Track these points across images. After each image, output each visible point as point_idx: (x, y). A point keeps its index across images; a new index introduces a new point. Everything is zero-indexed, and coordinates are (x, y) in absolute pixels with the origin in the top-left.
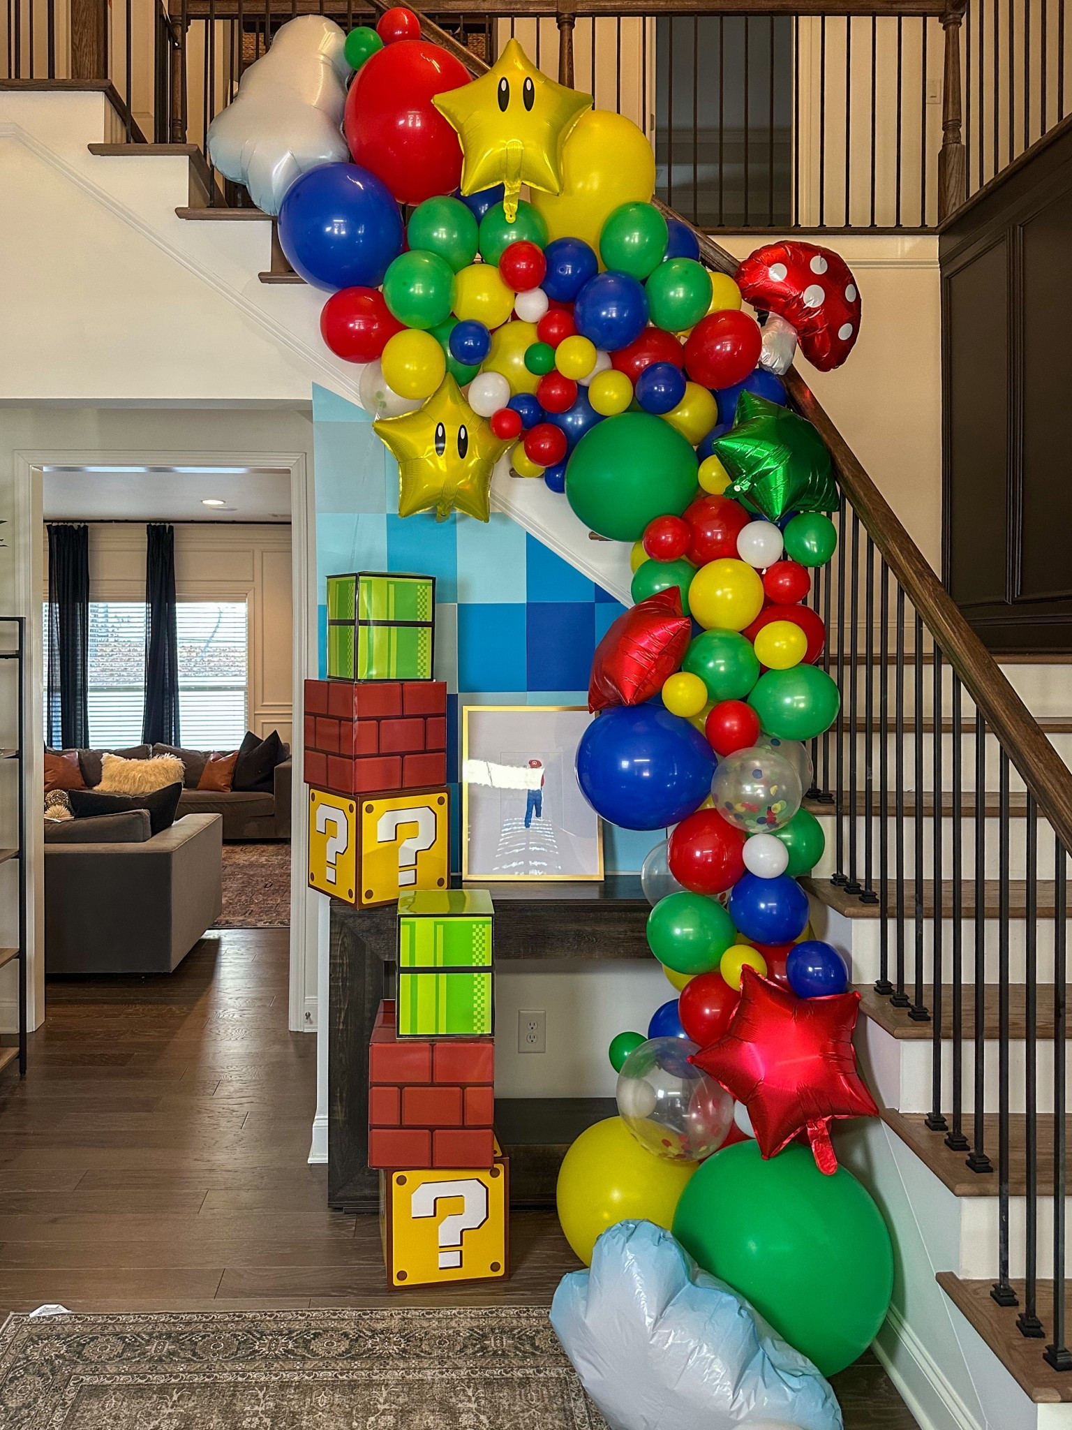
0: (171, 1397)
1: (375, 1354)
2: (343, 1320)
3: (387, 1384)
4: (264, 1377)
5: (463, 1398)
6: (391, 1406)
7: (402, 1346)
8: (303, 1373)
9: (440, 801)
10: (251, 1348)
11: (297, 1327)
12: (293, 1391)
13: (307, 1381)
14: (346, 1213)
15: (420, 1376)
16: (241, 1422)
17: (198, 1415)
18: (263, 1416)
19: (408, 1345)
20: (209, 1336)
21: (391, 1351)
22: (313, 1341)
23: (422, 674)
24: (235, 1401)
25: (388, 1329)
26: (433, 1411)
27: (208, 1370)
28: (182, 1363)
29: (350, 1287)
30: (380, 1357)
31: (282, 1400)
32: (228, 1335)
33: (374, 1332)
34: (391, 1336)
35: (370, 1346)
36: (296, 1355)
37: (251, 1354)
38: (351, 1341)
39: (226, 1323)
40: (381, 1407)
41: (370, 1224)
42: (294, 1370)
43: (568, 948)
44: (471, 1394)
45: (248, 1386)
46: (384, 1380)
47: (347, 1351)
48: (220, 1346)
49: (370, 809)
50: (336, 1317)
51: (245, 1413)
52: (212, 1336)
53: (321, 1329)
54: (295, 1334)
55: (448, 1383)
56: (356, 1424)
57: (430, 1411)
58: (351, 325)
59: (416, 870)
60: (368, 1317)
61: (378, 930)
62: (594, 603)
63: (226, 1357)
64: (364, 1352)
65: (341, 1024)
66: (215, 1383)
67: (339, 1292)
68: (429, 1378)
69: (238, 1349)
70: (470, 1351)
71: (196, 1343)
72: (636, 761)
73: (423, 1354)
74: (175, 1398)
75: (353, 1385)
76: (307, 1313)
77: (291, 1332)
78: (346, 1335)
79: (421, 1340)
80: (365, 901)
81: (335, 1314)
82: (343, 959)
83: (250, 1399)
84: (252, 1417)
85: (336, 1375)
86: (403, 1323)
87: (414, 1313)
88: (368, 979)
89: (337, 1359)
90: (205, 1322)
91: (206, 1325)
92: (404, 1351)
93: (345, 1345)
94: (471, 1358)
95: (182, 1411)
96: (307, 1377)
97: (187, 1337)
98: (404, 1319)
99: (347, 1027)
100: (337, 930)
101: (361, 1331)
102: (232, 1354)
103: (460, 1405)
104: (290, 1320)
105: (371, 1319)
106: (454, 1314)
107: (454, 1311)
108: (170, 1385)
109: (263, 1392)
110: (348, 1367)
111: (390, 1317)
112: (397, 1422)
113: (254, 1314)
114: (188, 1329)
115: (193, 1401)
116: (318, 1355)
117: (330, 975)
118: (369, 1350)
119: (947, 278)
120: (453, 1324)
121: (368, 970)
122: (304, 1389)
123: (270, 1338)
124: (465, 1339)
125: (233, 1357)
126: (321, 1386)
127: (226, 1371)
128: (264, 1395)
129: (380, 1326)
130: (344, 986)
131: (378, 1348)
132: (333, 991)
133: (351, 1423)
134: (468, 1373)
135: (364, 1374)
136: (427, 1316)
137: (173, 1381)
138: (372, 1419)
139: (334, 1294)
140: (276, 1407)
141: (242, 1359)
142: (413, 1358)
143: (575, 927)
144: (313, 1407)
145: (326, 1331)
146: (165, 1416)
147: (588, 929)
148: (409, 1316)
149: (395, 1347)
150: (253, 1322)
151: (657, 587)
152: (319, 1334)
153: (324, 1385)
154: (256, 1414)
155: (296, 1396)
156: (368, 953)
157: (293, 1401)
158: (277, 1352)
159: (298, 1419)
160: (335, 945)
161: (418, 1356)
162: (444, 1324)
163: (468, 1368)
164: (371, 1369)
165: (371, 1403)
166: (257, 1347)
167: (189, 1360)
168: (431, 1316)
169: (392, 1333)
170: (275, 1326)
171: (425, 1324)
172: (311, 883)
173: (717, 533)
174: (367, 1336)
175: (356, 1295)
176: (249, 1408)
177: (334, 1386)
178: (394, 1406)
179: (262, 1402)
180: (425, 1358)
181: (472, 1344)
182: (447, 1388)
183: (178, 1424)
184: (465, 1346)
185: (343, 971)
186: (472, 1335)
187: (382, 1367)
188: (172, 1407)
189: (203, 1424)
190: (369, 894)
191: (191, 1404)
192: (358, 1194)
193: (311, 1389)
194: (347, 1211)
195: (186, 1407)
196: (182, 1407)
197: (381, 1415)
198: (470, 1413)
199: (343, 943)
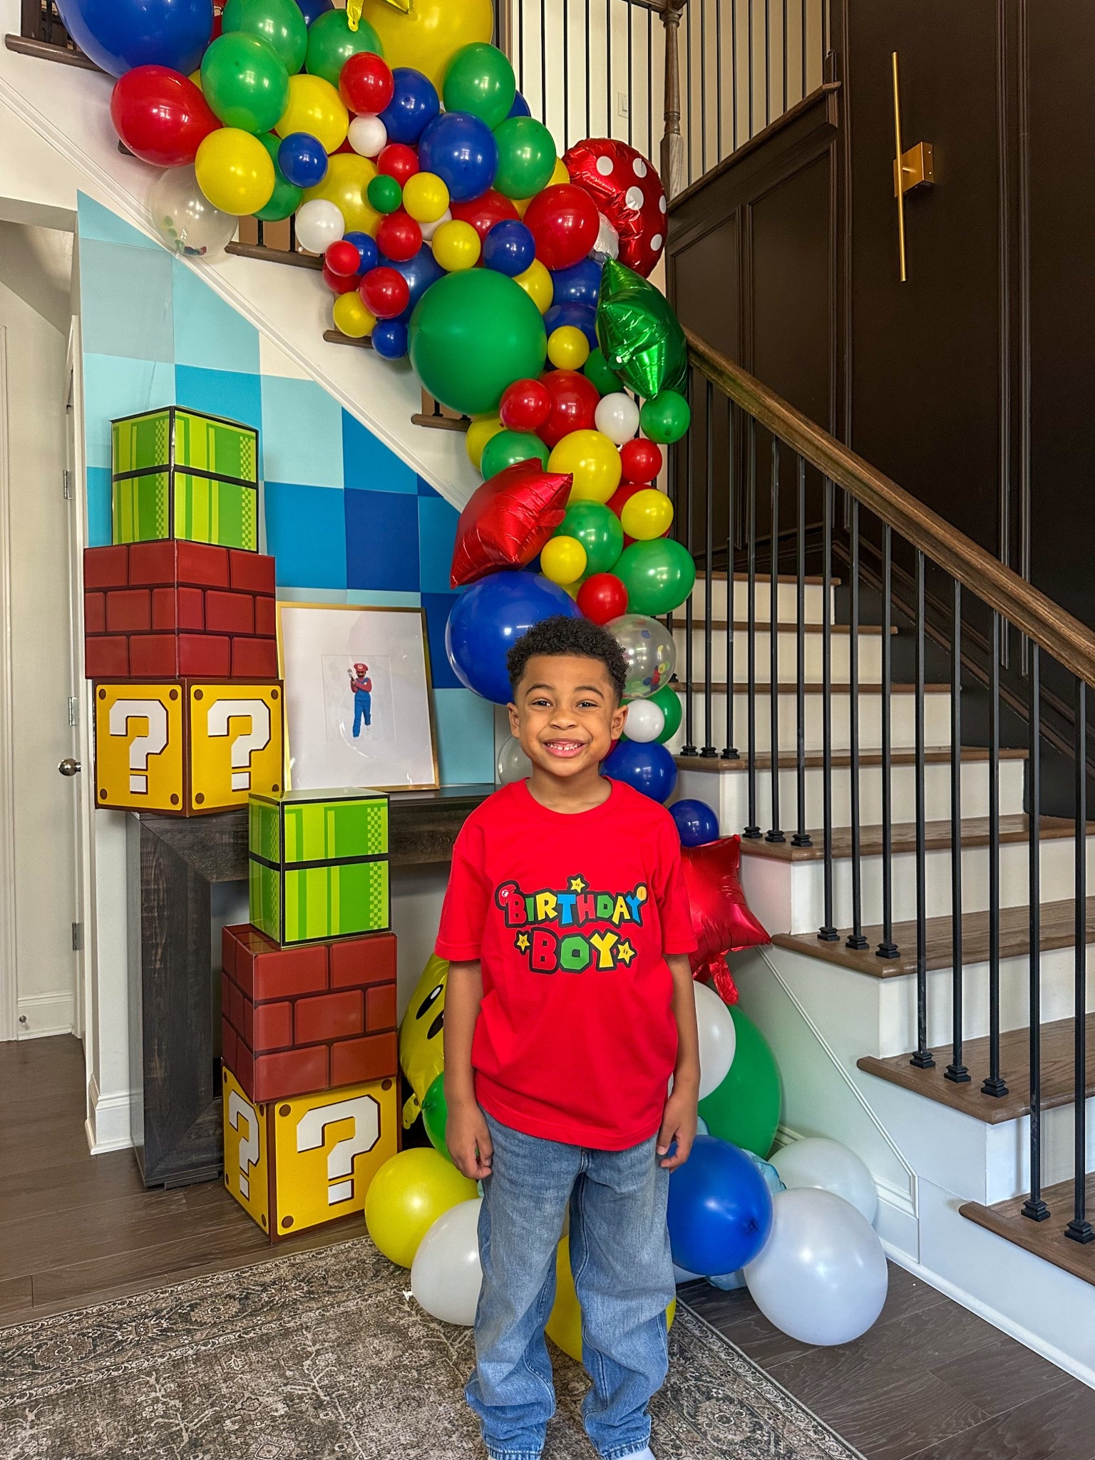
0: (25, 1418)
1: (277, 1304)
2: (219, 1284)
3: (307, 1327)
4: (146, 1363)
5: (401, 1315)
6: (323, 1345)
7: (305, 1289)
8: (197, 1345)
9: (274, 695)
10: (112, 1341)
11: (164, 1305)
12: (193, 1366)
13: (205, 1351)
14: (167, 1190)
15: (342, 1309)
16: (140, 1414)
17: (76, 1425)
18: (168, 1399)
19: (312, 1287)
20: (46, 1344)
21: (295, 1297)
22: (192, 1313)
23: (247, 544)
24: (119, 1396)
25: (280, 1279)
26: (375, 1335)
27: (64, 1377)
28: (23, 1379)
29: (210, 1254)
30: (284, 1305)
31: (184, 1378)
32: (72, 1336)
33: (265, 1287)
34: (287, 1283)
35: (267, 1299)
36: (177, 1331)
37: (115, 1346)
38: (240, 1301)
39: (64, 1325)
40: (313, 1349)
41: (203, 1193)
42: (185, 1345)
43: (422, 851)
44: (409, 1309)
45: (128, 1378)
46: (301, 1324)
47: (240, 1311)
48: (67, 1349)
49: (199, 695)
50: (209, 1284)
51: (140, 1404)
52: (50, 1342)
53: (196, 1299)
54: (165, 1312)
55: (377, 1307)
56: (291, 1373)
57: (371, 1336)
58: (155, 111)
59: (250, 773)
60: (249, 1274)
61: (203, 847)
62: (416, 496)
63: (82, 1358)
64: (263, 1306)
65: (158, 962)
66: (82, 1387)
67: (202, 1260)
68: (353, 1308)
69: (95, 1346)
70: (385, 1273)
71: (31, 1356)
72: (518, 627)
73: (334, 1290)
74: (31, 1417)
75: (266, 1340)
76: (169, 1289)
77: (158, 1312)
78: (231, 1297)
79: (324, 1278)
80: (195, 806)
81: (207, 1281)
82: (158, 884)
83: (139, 1389)
84: (152, 1405)
85: (240, 1336)
86: (294, 1268)
87: (301, 1257)
88: (191, 905)
89: (233, 1321)
90: (32, 1332)
91: (35, 1335)
92: (310, 1292)
93: (234, 1307)
94: (390, 1279)
95: (48, 1427)
96: (203, 1348)
97: (14, 1353)
98: (293, 1265)
99: (165, 964)
100: (149, 850)
101: (248, 1289)
102: (90, 1352)
103: (402, 1322)
104: (151, 1301)
105: (254, 1275)
106: (349, 1247)
107: (347, 1245)
108: (15, 1407)
109: (153, 1377)
110: (251, 1324)
111: (278, 1267)
112: (339, 1357)
113: (98, 1308)
114: (10, 1345)
115: (60, 1413)
116: (205, 1323)
117: (142, 904)
118: (267, 1303)
119: (672, 256)
120: (352, 1255)
121: (191, 895)
122: (208, 1361)
123: (134, 1324)
124: (373, 1265)
125: (93, 1355)
126: (227, 1351)
127: (91, 1372)
128: (157, 1380)
129: (268, 1279)
130: (160, 917)
131: (277, 1298)
132: (146, 925)
133: (284, 1374)
134: (395, 1292)
135: (274, 1326)
136: (319, 1256)
137: (18, 1401)
138: (308, 1362)
139: (193, 1264)
140: (179, 1386)
141: (107, 1354)
142: (325, 1296)
143: (430, 827)
144: (229, 1373)
145: (203, 1299)
146: (26, 1440)
147: (442, 829)
148: (297, 1261)
149: (297, 1292)
150: (101, 1315)
151: (512, 461)
152: (196, 1304)
153: (229, 1349)
154: (156, 1400)
155: (200, 1369)
156: (191, 874)
157: (196, 1374)
158: (150, 1335)
159: (214, 1390)
160: (147, 867)
161: (329, 1293)
162: (343, 1257)
163: (392, 1289)
164: (280, 1319)
165: (299, 1349)
166: (120, 1338)
167: (30, 1375)
168: (323, 1255)
169: (286, 1281)
170: (134, 1312)
171: (322, 1263)
172: (100, 801)
173: (571, 406)
174: (258, 1291)
175: (221, 1259)
176: (143, 1398)
177: (243, 1346)
178: (326, 1344)
179: (158, 1387)
180: (339, 1292)
181: (384, 1267)
182: (378, 1312)
183: (50, 1442)
184: (378, 1271)
185: (159, 900)
186: (379, 1260)
187: (292, 1313)
188: (31, 1428)
189: (87, 1431)
190: (200, 798)
191: (58, 1417)
192: (182, 1163)
193: (216, 1357)
194: (169, 1186)
195: (52, 1422)
196: (46, 1423)
197: (316, 1356)
198: (418, 1326)
199: (158, 865)
